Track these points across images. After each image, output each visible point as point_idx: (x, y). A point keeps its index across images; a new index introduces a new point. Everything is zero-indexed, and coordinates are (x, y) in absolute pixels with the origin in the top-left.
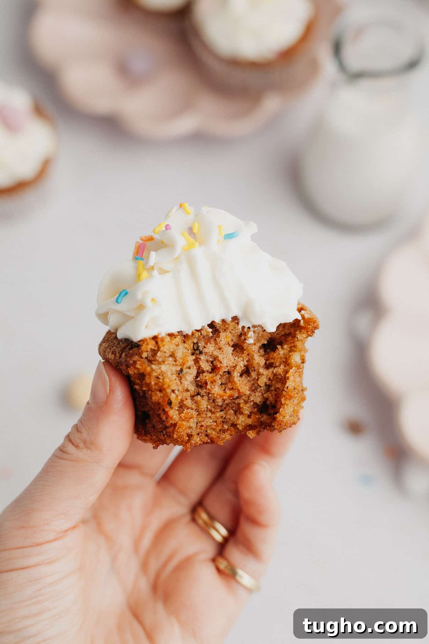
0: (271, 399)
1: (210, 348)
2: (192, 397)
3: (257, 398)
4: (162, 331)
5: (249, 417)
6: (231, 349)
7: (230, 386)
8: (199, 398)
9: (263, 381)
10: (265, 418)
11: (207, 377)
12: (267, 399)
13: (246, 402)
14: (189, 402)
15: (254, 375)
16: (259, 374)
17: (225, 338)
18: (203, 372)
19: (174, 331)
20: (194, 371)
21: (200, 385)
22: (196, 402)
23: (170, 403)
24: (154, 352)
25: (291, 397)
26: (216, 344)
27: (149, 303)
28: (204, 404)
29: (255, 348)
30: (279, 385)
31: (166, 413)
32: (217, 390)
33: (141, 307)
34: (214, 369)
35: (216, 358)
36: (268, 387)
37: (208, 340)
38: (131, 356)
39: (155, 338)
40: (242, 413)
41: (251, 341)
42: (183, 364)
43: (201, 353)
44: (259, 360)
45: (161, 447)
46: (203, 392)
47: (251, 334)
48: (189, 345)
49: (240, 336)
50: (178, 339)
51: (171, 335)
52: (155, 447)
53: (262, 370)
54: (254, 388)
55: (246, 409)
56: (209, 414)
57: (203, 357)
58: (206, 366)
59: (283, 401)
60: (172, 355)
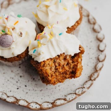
0: (74, 70)
1: (58, 61)
2: (54, 73)
3: (71, 70)
4: (45, 59)
5: (69, 75)
6: (63, 60)
7: (64, 68)
8: (56, 73)
9: (72, 66)
10: (73, 75)
11: (58, 67)
12: (73, 70)
13: (68, 72)
14: (54, 74)
15: (69, 65)
16: (71, 65)
17: (61, 58)
18: (57, 66)
19: (48, 58)
20: (54, 67)
21: (56, 69)
22: (56, 74)
23: (49, 76)
24: (44, 64)
25: (79, 70)
26: (59, 59)
27: (41, 53)
28: (57, 74)
29: (69, 59)
30: (76, 67)
31: (48, 78)
32: (60, 70)
33: (40, 54)
34: (59, 65)
35: (60, 63)
36: (73, 68)
37: (57, 59)
38: (39, 66)
39: (44, 61)
40: (67, 74)
41: (68, 58)
42: (51, 66)
43: (56, 62)
44: (71, 61)
45: (48, 85)
46: (57, 71)
47: (68, 56)
48: (53, 61)
49: (65, 56)
50: (50, 60)
51: (48, 60)
52: (47, 85)
53: (71, 64)
54: (70, 68)
55: (68, 73)
56: (59, 76)
57: (56, 63)
58: (57, 65)
59: (77, 71)
60: (49, 64)
